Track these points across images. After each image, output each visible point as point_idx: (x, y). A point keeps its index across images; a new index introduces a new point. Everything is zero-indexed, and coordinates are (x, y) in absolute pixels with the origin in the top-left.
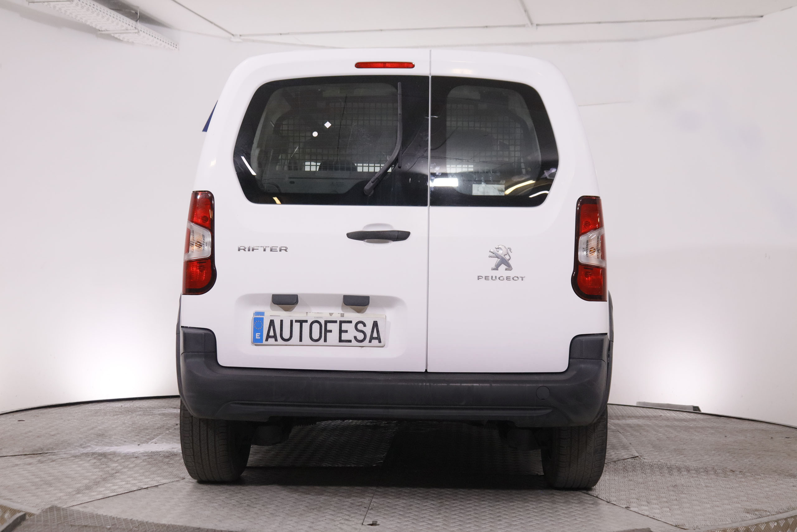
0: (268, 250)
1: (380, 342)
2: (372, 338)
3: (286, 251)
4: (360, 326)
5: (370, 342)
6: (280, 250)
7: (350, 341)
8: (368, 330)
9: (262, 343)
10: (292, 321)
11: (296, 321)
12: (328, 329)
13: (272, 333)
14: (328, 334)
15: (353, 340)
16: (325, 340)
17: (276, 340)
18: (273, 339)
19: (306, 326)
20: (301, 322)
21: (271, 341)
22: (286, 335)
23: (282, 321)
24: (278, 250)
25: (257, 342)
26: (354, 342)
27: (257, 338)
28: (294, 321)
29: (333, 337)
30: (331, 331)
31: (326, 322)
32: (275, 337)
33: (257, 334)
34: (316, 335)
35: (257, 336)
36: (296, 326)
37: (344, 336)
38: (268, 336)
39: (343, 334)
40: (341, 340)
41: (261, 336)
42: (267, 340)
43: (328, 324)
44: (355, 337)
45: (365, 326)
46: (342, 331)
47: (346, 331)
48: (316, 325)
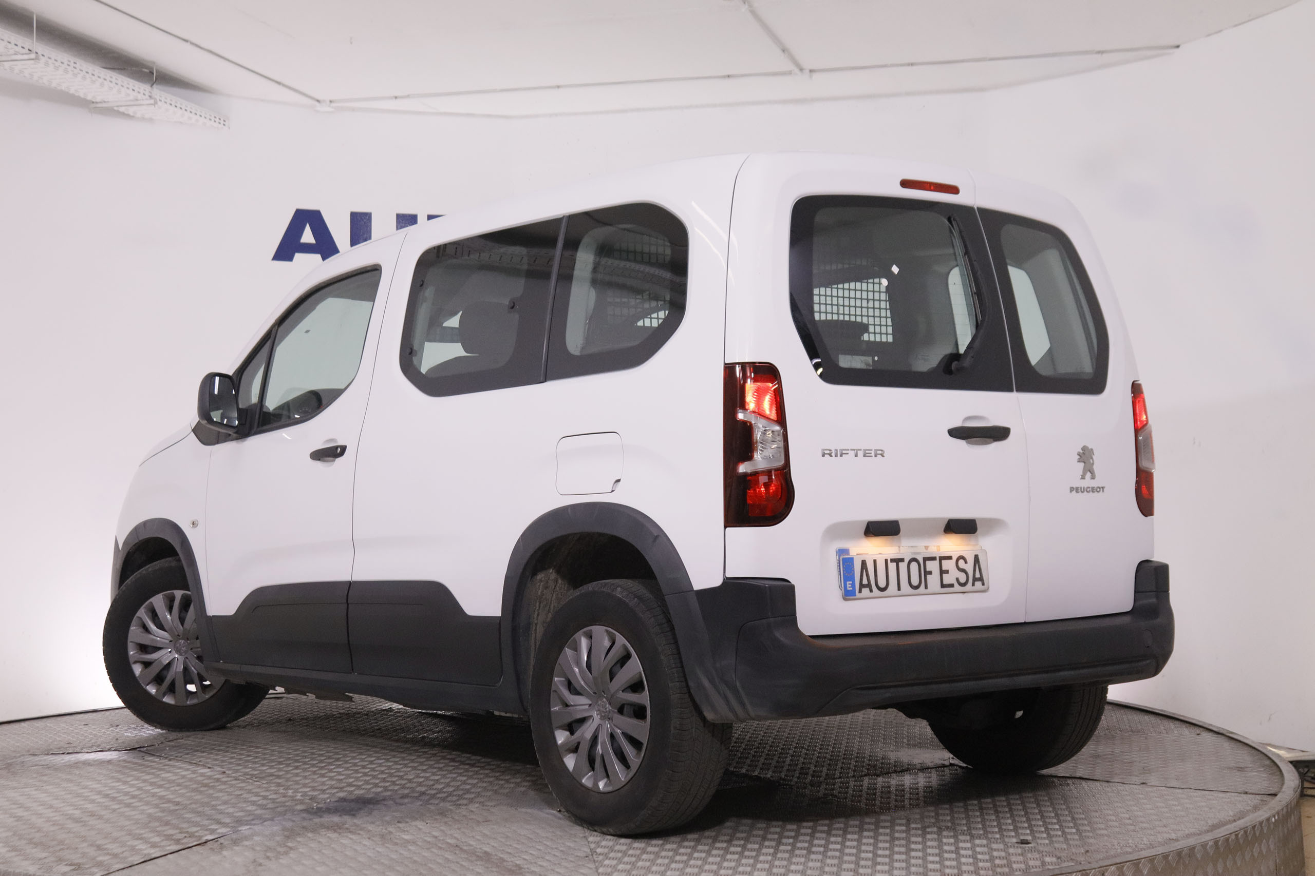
0: (860, 454)
1: (983, 584)
2: (975, 580)
3: (883, 456)
4: (961, 562)
5: (973, 585)
6: (876, 456)
7: (952, 586)
8: (969, 567)
9: (855, 595)
10: (886, 561)
11: (892, 560)
12: (928, 569)
13: (865, 582)
15: (956, 585)
16: (926, 587)
17: (871, 591)
18: (868, 590)
19: (903, 566)
20: (898, 561)
21: (866, 591)
22: (882, 584)
23: (875, 561)
24: (873, 454)
25: (848, 595)
26: (957, 587)
27: (848, 589)
28: (889, 561)
29: (934, 580)
30: (930, 573)
31: (925, 559)
32: (869, 586)
33: (848, 583)
34: (915, 582)
35: (848, 586)
36: (892, 566)
37: (947, 579)
38: (862, 586)
39: (944, 576)
40: (943, 586)
41: (853, 585)
42: (860, 591)
43: (927, 562)
44: (957, 580)
45: (966, 562)
46: (943, 572)
47: (947, 572)
48: (914, 566)
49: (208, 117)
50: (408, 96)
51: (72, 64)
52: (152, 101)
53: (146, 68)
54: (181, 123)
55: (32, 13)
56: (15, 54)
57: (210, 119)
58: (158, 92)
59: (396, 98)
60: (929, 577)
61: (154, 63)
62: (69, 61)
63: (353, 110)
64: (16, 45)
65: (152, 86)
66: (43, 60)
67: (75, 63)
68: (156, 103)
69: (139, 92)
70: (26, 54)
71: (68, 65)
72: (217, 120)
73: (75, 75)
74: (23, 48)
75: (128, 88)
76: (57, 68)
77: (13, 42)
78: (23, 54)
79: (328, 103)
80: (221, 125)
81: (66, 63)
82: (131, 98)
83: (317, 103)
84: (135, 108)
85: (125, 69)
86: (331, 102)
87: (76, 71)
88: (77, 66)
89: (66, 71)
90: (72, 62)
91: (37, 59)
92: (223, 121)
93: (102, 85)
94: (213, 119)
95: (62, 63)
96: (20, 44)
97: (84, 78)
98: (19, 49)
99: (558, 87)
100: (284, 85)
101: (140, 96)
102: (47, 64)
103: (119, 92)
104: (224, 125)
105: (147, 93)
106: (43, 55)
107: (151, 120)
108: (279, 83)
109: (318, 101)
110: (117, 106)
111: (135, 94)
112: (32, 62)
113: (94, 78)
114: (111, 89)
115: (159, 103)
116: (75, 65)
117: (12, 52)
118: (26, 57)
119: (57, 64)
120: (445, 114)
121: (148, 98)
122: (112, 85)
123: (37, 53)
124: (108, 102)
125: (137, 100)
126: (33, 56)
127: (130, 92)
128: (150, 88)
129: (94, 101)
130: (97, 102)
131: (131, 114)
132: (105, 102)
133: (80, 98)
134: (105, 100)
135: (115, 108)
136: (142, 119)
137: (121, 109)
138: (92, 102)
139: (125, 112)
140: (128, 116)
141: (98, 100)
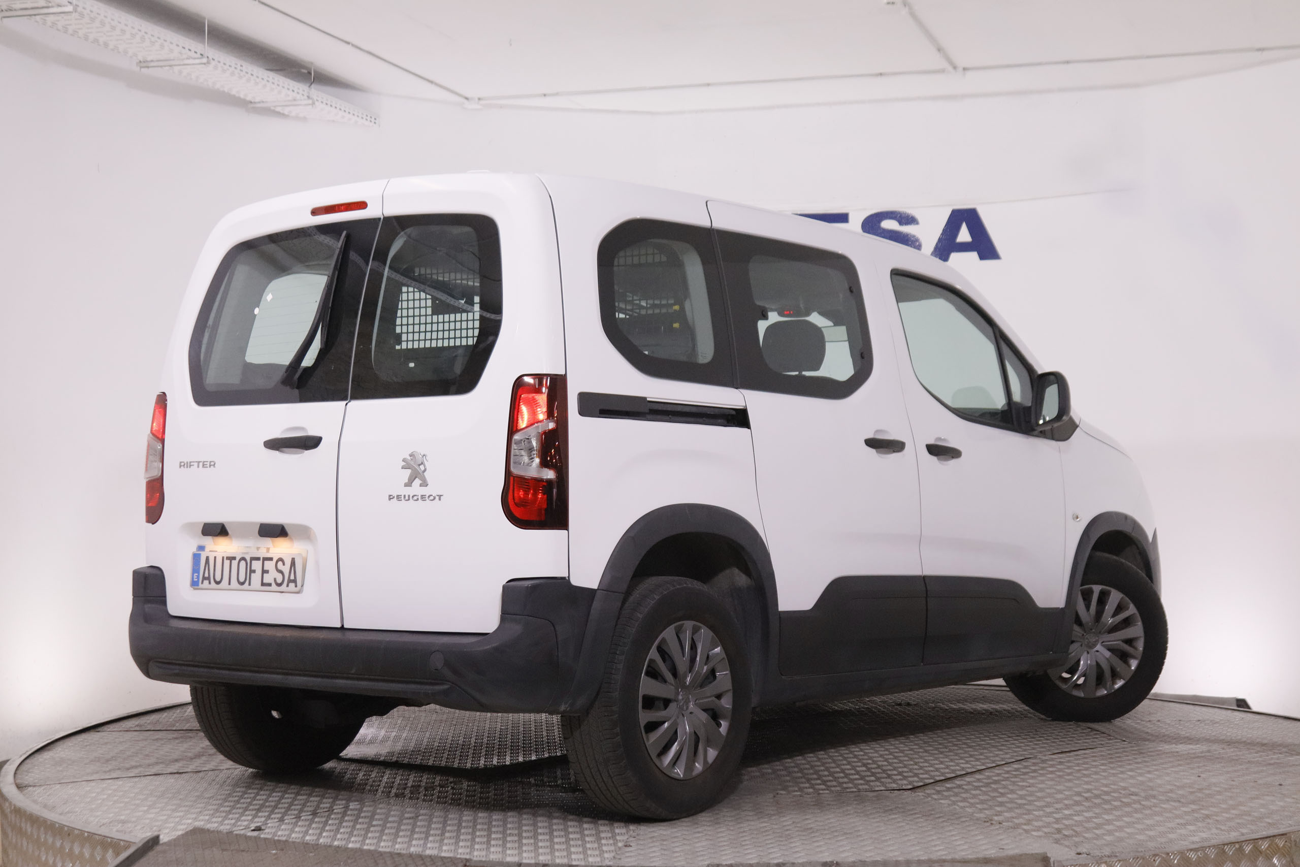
0: (201, 464)
1: (296, 586)
2: (290, 581)
3: (214, 467)
4: (280, 563)
5: (288, 586)
6: (210, 466)
7: (270, 585)
8: (286, 569)
9: (199, 586)
10: (223, 558)
11: (228, 558)
12: (253, 568)
13: (206, 575)
14: (252, 574)
15: (273, 584)
16: (250, 584)
17: (210, 583)
18: (208, 582)
19: (235, 563)
20: (231, 559)
21: (206, 582)
22: (218, 578)
23: (215, 557)
24: (208, 466)
25: (194, 584)
26: (274, 586)
27: (195, 580)
28: (225, 559)
29: (256, 578)
30: (254, 571)
31: (252, 559)
32: (208, 579)
33: (195, 575)
34: (242, 579)
35: (195, 577)
36: (227, 563)
37: (268, 579)
38: (204, 578)
39: (265, 575)
40: (263, 584)
41: (198, 577)
42: (202, 583)
43: (253, 562)
44: (275, 580)
45: (284, 564)
46: (264, 572)
47: (267, 572)
48: (243, 563)
49: (360, 115)
50: (557, 94)
51: (239, 67)
52: (310, 102)
53: (305, 69)
54: (333, 121)
55: (204, 19)
56: (187, 59)
57: (362, 118)
58: (316, 92)
59: (545, 95)
60: (253, 575)
61: (312, 63)
62: (237, 64)
63: (501, 107)
64: (190, 50)
65: (312, 84)
66: (213, 63)
67: (241, 66)
68: (313, 103)
69: (298, 93)
70: (198, 58)
71: (235, 68)
72: (369, 118)
73: (240, 77)
74: (196, 52)
75: (288, 89)
76: (224, 71)
77: (187, 47)
78: (195, 58)
79: (477, 100)
80: (372, 124)
81: (233, 65)
82: (290, 98)
83: (465, 101)
84: (292, 108)
85: (285, 70)
86: (479, 99)
87: (242, 73)
88: (244, 69)
89: (232, 74)
90: (239, 65)
91: (208, 63)
92: (374, 119)
93: (265, 86)
94: (364, 117)
95: (230, 66)
96: (194, 49)
97: (249, 80)
98: (192, 54)
99: (708, 85)
100: (437, 84)
101: (298, 97)
102: (216, 68)
103: (280, 92)
104: (375, 123)
105: (306, 94)
106: (213, 59)
107: (305, 119)
108: (431, 82)
109: (467, 99)
110: (275, 107)
111: (294, 94)
112: (203, 65)
113: (258, 80)
114: (273, 89)
115: (317, 103)
116: (241, 68)
117: (185, 56)
118: (197, 61)
119: (226, 67)
120: (591, 110)
121: (306, 98)
122: (274, 86)
123: (208, 57)
124: (266, 102)
125: (295, 100)
126: (205, 60)
127: (290, 92)
128: (308, 88)
129: (253, 101)
130: (255, 103)
131: (287, 113)
132: (263, 102)
133: (239, 98)
134: (264, 100)
135: (272, 108)
136: (297, 118)
137: (278, 109)
138: (251, 102)
139: (282, 112)
140: (283, 115)
141: (257, 100)
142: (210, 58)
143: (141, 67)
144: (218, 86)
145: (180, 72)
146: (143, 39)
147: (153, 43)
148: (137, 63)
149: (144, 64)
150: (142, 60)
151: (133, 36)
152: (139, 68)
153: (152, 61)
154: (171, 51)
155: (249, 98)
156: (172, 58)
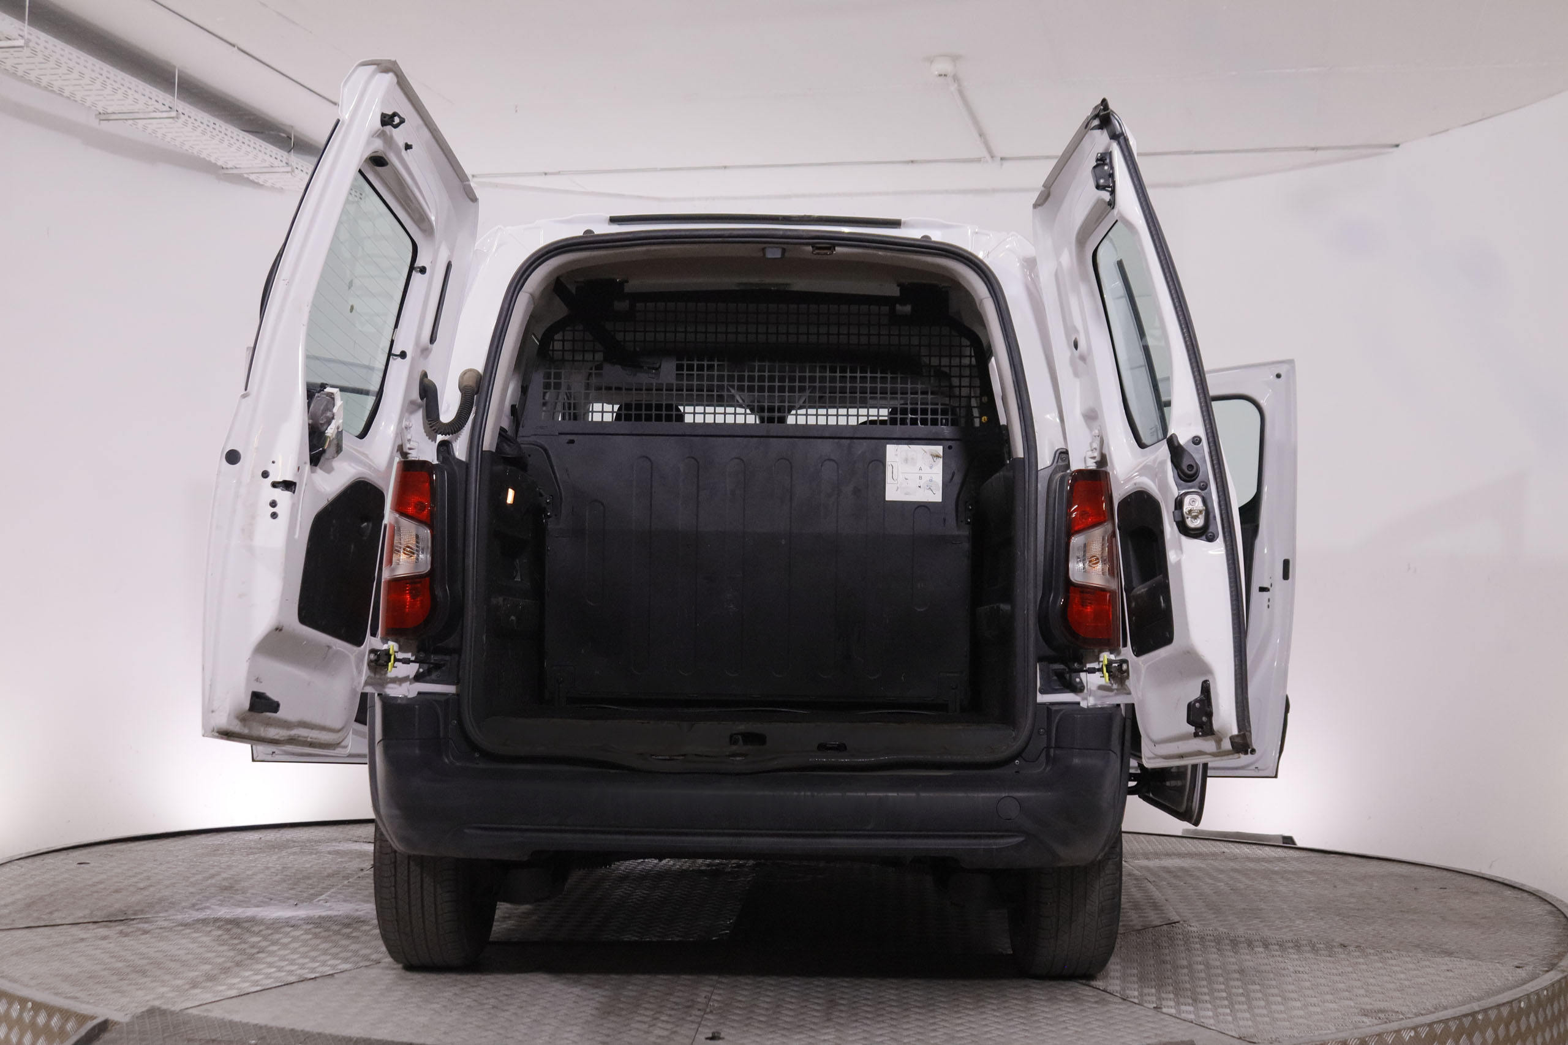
50: (559, 173)
51: (212, 125)
52: (289, 169)
53: (284, 133)
55: (175, 67)
56: (155, 111)
58: (295, 159)
59: (546, 174)
61: (292, 127)
62: (209, 121)
63: (497, 186)
64: (157, 101)
65: (290, 151)
66: (183, 118)
67: (214, 124)
68: (293, 171)
69: (275, 159)
70: (166, 111)
71: (208, 126)
73: (213, 137)
74: (164, 104)
75: (265, 154)
76: (195, 128)
77: (154, 98)
78: (162, 112)
79: (470, 177)
81: (206, 122)
82: (267, 164)
84: (267, 176)
85: (262, 133)
87: (215, 133)
88: (217, 127)
89: (204, 133)
90: (212, 122)
91: (177, 117)
93: (239, 149)
95: (202, 123)
96: (161, 101)
97: (222, 141)
98: (158, 106)
99: (725, 167)
101: (276, 163)
102: (185, 124)
103: (256, 157)
105: (285, 160)
106: (183, 114)
107: (281, 190)
110: (249, 174)
111: (272, 160)
112: (171, 120)
113: (232, 141)
114: (247, 153)
115: (296, 171)
116: (214, 126)
117: (151, 108)
118: (165, 115)
119: (197, 124)
121: (285, 165)
122: (249, 149)
123: (177, 111)
124: (240, 168)
125: (272, 167)
126: (173, 114)
127: (267, 157)
128: (286, 153)
129: (224, 166)
130: (227, 168)
131: (262, 183)
132: (236, 168)
133: (210, 162)
134: (238, 166)
135: (246, 176)
136: (273, 188)
137: (252, 177)
138: (223, 168)
139: (256, 181)
140: (258, 184)
141: (228, 166)
142: (180, 111)
143: (101, 120)
144: (186, 147)
145: (145, 128)
146: (104, 84)
147: (115, 90)
148: (96, 115)
149: (103, 116)
150: (102, 112)
151: (93, 80)
152: (98, 120)
153: (114, 113)
154: (136, 101)
155: (220, 163)
156: (137, 111)
